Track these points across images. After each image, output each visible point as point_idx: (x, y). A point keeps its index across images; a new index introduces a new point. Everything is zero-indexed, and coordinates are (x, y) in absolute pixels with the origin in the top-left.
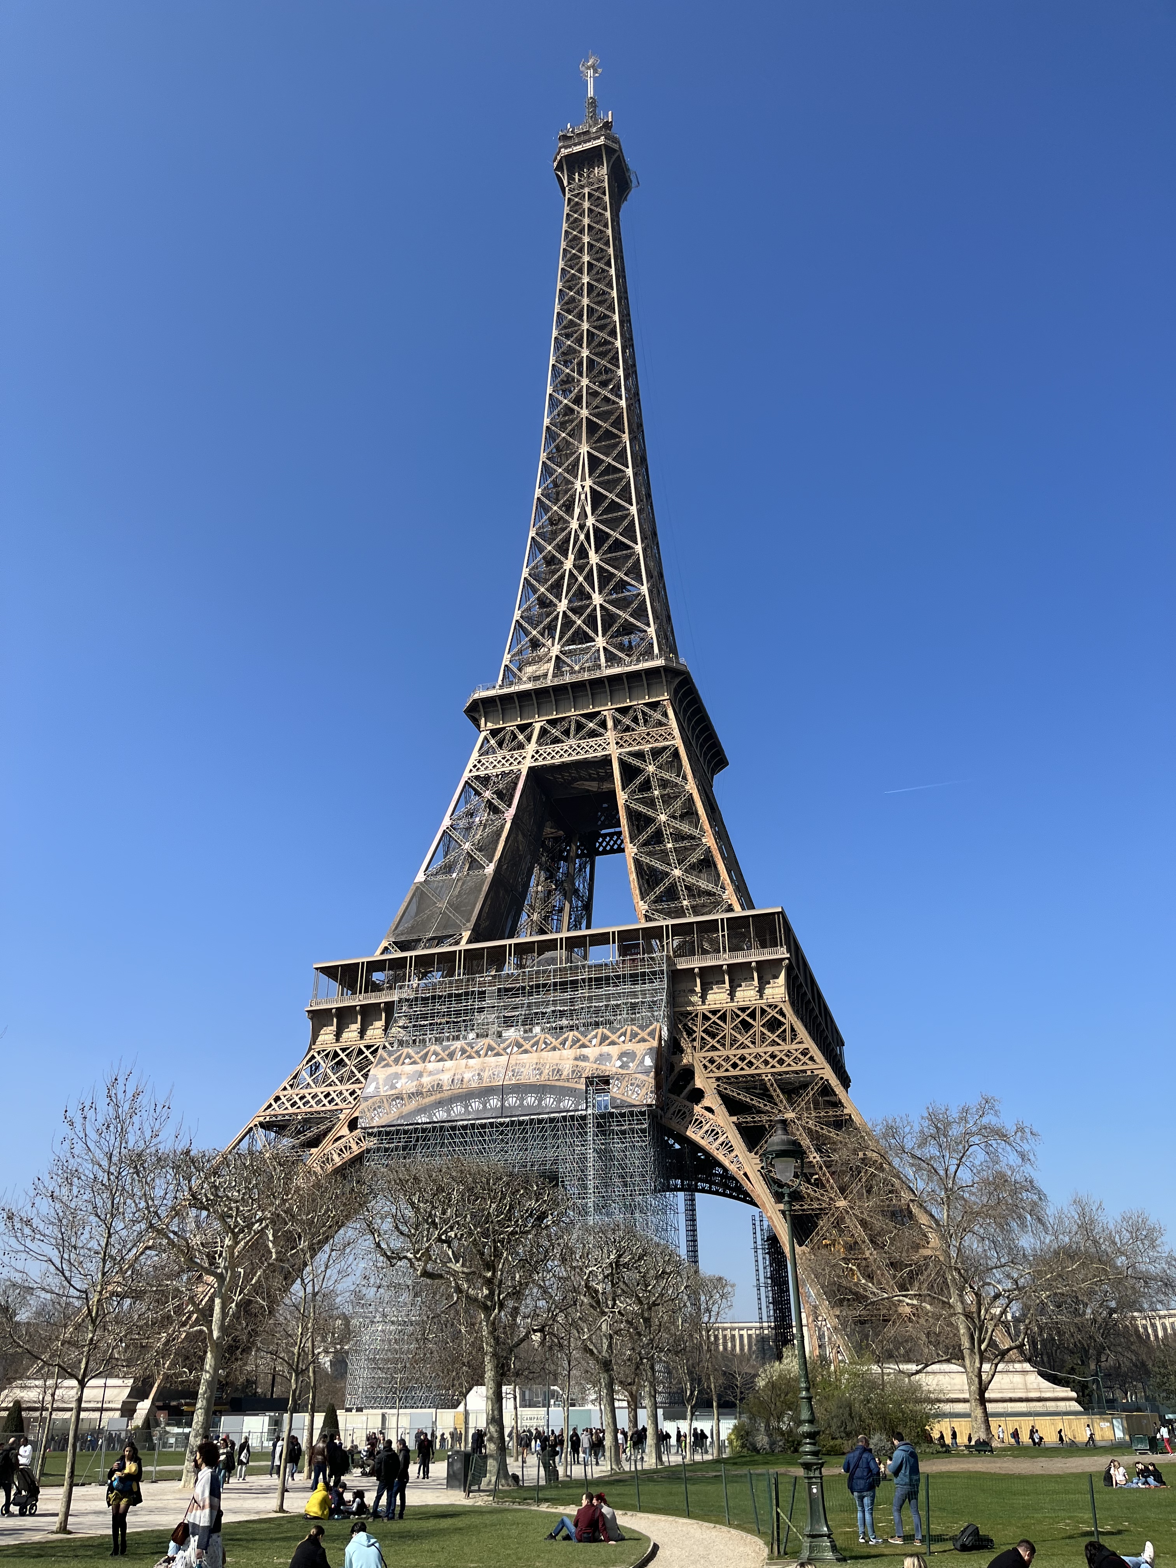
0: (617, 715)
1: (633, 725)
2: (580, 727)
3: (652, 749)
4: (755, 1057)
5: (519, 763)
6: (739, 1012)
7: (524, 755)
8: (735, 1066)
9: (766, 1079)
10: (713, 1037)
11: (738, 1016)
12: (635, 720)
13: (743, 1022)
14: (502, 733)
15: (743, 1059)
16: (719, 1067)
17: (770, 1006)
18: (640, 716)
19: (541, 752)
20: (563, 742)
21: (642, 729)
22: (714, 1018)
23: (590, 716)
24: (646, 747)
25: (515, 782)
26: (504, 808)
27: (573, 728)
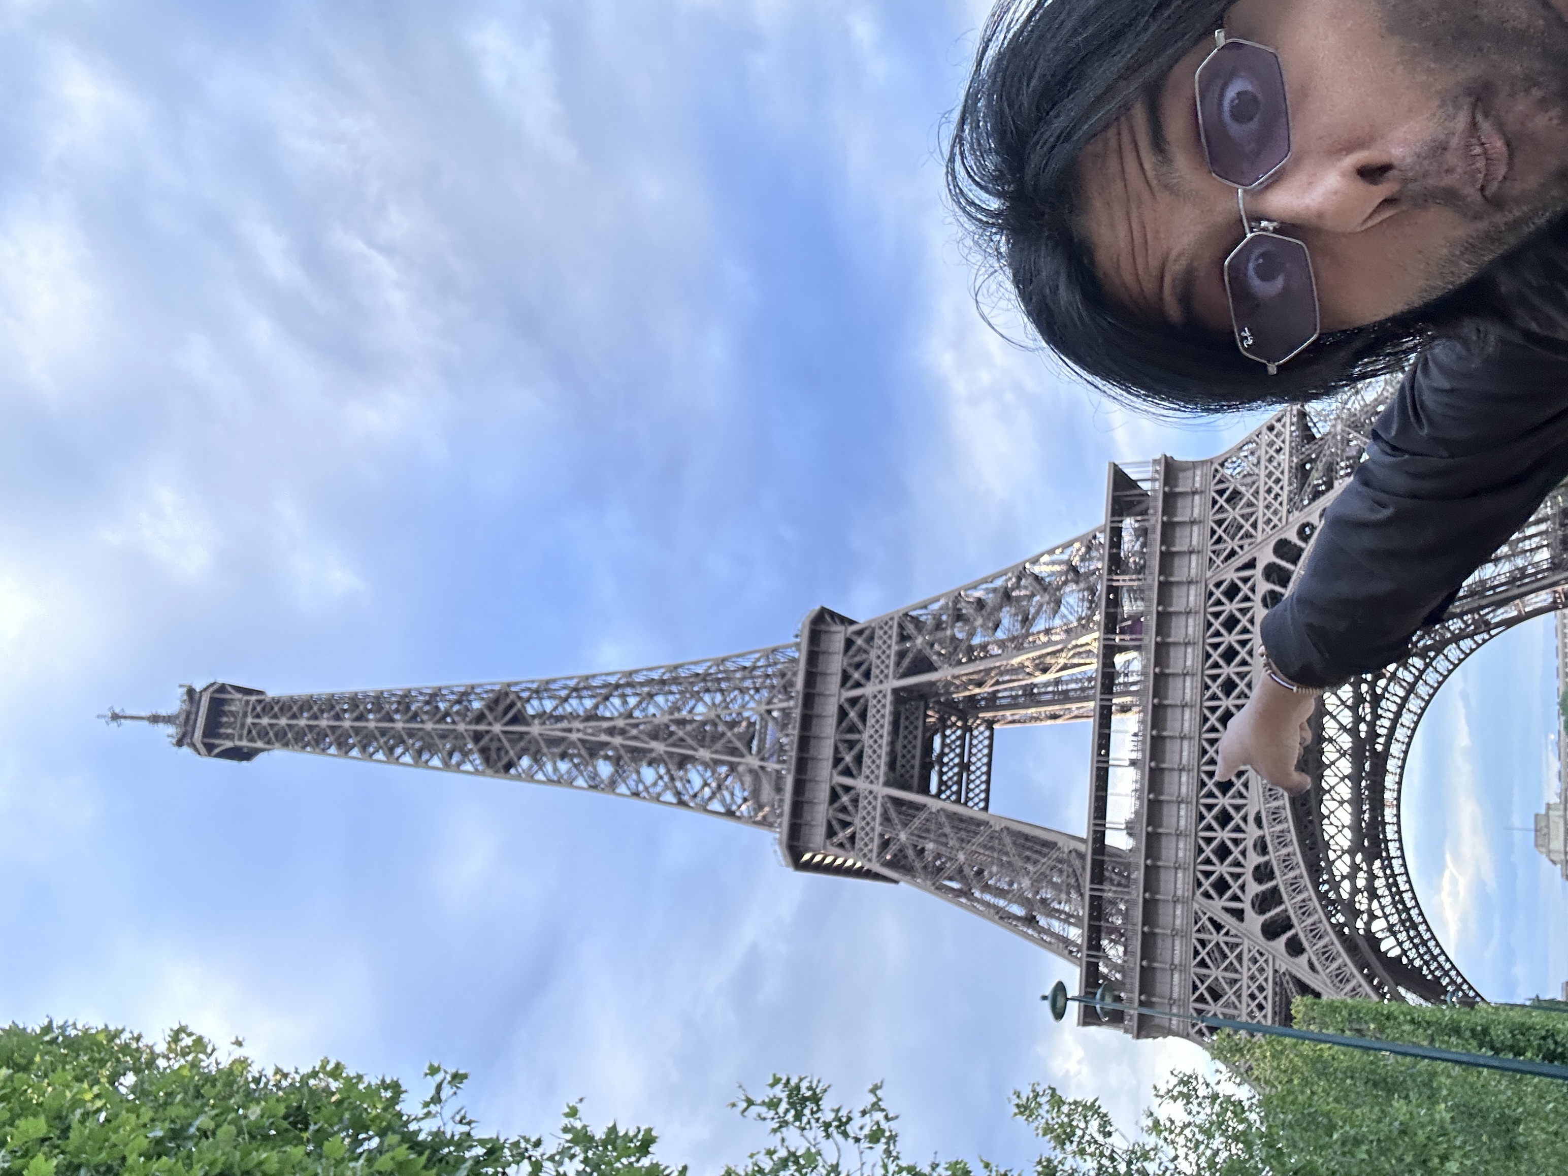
0: (849, 684)
1: (864, 667)
2: (852, 729)
3: (897, 643)
4: (1269, 478)
5: (875, 798)
6: (1217, 507)
7: (866, 793)
8: (1277, 496)
9: (1295, 460)
10: (1242, 527)
11: (1221, 507)
12: (858, 666)
13: (1228, 501)
14: (834, 823)
15: (1269, 491)
16: (1275, 513)
17: (1214, 476)
18: (857, 659)
19: (868, 772)
20: (863, 747)
21: (874, 653)
22: (1220, 532)
23: (843, 714)
24: (895, 648)
25: (897, 802)
26: (923, 815)
27: (849, 737)
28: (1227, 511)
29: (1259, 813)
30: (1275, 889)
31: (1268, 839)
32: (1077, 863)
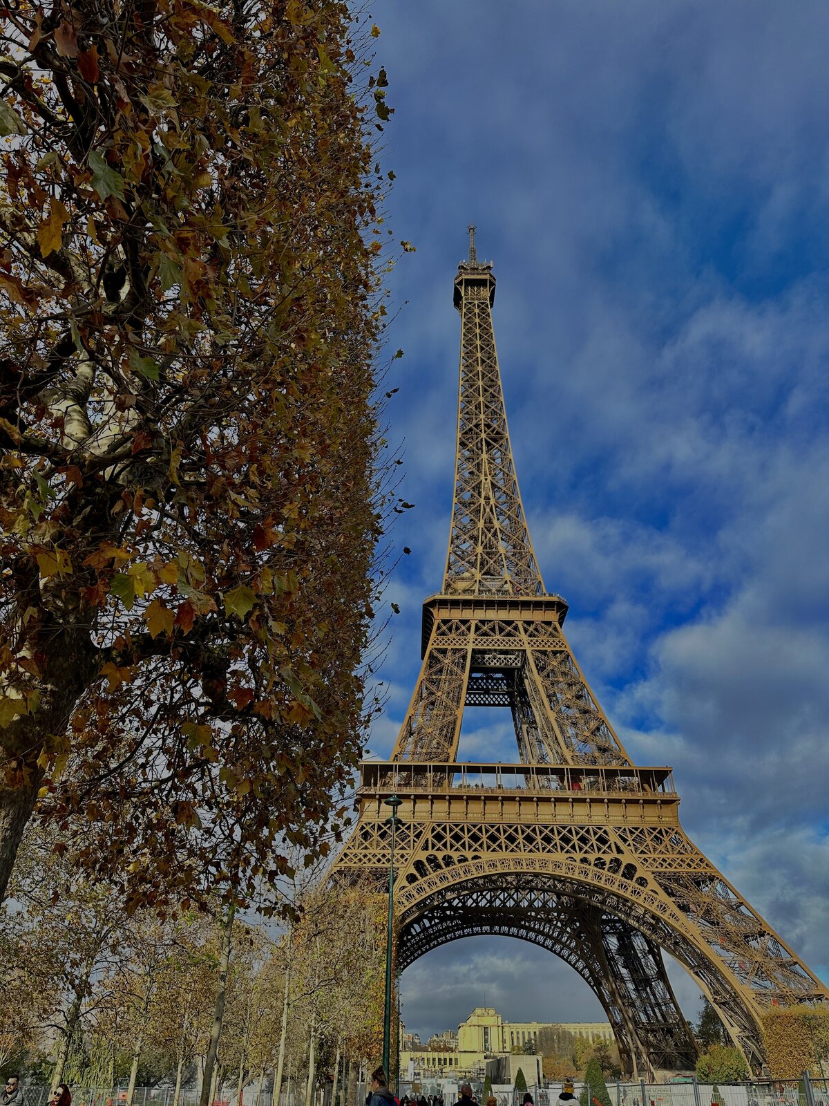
0: (525, 625)
1: (536, 633)
2: (501, 630)
3: (552, 651)
4: (672, 860)
5: (466, 645)
6: (651, 831)
7: (468, 639)
8: (661, 865)
9: (684, 875)
10: (641, 845)
11: (652, 833)
12: (537, 630)
13: (656, 836)
14: (450, 623)
15: (664, 860)
16: (651, 864)
17: (670, 829)
18: (540, 628)
19: (479, 640)
20: (492, 636)
21: (545, 638)
22: (637, 833)
23: (509, 623)
24: (549, 650)
25: (464, 657)
26: (459, 672)
27: (497, 627)
28: (650, 836)
29: (479, 858)
30: (440, 867)
31: (466, 863)
32: (442, 757)
